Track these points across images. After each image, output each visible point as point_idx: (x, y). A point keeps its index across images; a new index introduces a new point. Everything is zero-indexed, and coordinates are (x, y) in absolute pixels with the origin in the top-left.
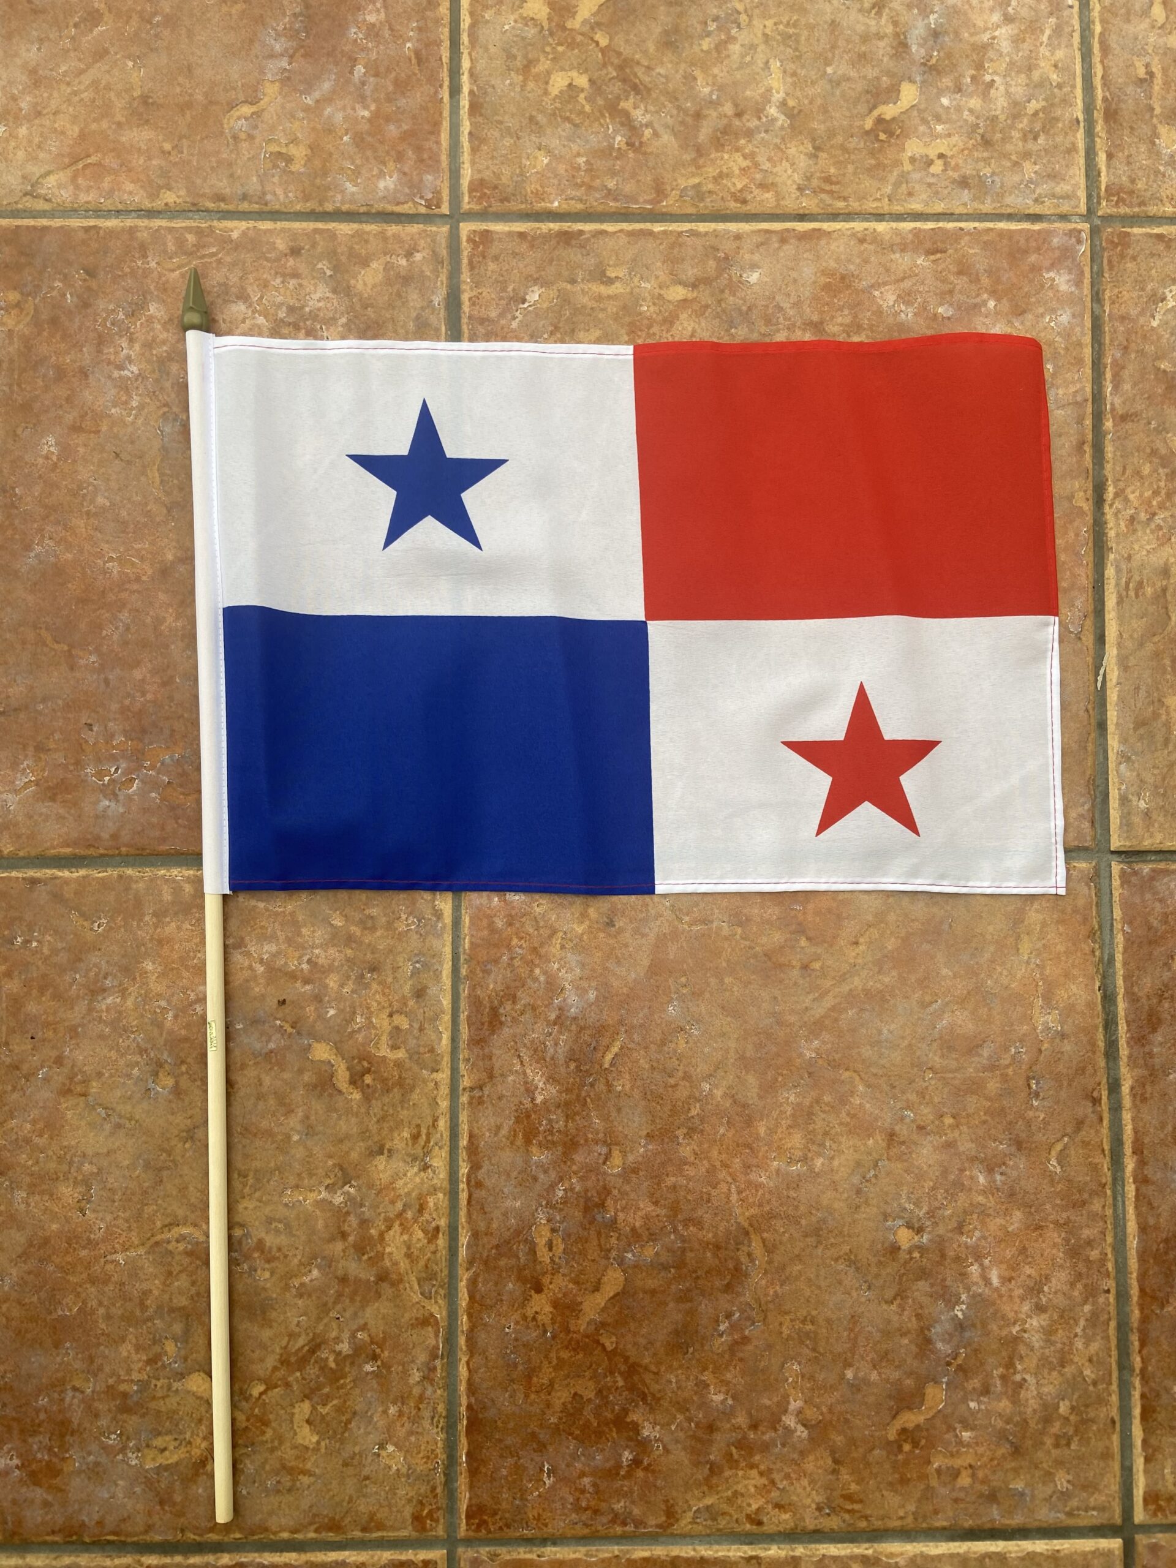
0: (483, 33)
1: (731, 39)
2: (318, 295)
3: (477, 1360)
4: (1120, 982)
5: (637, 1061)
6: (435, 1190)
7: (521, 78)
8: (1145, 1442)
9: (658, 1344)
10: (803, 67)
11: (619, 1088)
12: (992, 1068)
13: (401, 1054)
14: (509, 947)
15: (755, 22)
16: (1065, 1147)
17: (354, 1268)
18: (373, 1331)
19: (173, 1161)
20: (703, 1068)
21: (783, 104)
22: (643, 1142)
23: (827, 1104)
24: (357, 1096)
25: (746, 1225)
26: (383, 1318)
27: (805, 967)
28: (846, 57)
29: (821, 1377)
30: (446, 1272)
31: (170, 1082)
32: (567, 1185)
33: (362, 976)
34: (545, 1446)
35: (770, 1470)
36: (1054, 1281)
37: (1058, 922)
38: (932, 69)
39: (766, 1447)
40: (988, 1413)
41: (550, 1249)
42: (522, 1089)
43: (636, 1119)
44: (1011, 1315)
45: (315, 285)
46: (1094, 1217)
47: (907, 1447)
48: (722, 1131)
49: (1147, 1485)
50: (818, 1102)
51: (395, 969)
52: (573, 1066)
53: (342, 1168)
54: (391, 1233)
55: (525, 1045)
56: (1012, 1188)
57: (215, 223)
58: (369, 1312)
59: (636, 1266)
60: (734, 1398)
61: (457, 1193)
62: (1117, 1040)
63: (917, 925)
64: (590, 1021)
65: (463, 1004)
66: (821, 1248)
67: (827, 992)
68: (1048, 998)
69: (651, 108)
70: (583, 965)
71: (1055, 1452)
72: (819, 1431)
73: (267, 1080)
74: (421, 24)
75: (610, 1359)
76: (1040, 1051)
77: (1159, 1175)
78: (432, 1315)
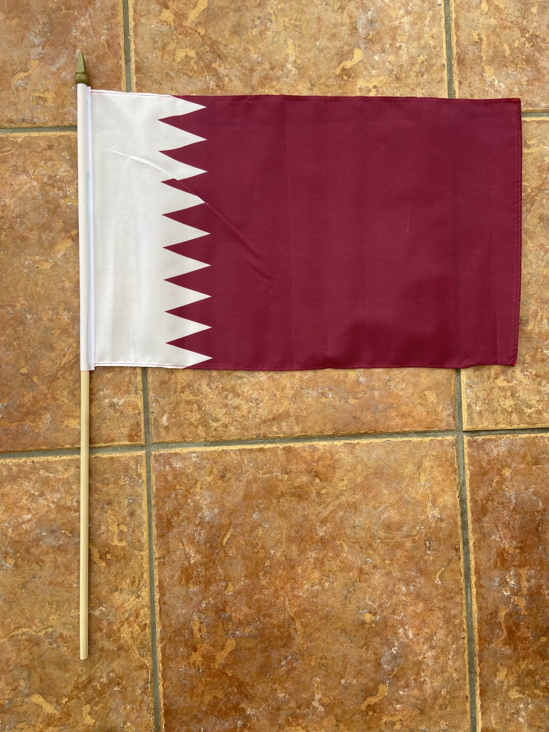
0: (140, 29)
1: (267, 29)
2: (64, 169)
3: (167, 683)
4: (468, 493)
5: (239, 541)
6: (143, 607)
7: (161, 53)
8: (482, 706)
9: (253, 672)
10: (304, 42)
11: (231, 555)
12: (407, 536)
13: (124, 544)
14: (175, 489)
15: (279, 19)
16: (443, 572)
17: (106, 644)
18: (117, 673)
19: (17, 598)
20: (270, 543)
21: (295, 62)
22: (243, 579)
23: (331, 557)
24: (104, 564)
25: (293, 616)
26: (122, 666)
27: (318, 493)
28: (326, 36)
29: (329, 684)
30: (150, 644)
31: (13, 562)
32: (207, 601)
33: (103, 507)
34: (201, 720)
35: (307, 727)
36: (438, 635)
37: (439, 466)
38: (370, 41)
39: (304, 716)
40: (408, 696)
41: (200, 632)
42: (184, 557)
43: (239, 569)
44: (418, 651)
45: (61, 164)
46: (457, 604)
47: (370, 713)
48: (280, 572)
49: (483, 725)
50: (326, 556)
51: (119, 503)
52: (208, 545)
53: (98, 599)
54: (123, 627)
55: (184, 537)
56: (418, 592)
57: (9, 134)
58: (115, 664)
59: (241, 637)
60: (289, 695)
61: (154, 607)
62: (467, 521)
63: (371, 470)
64: (216, 523)
65: (154, 518)
66: (328, 624)
67: (329, 504)
68: (434, 503)
69: (228, 67)
70: (211, 497)
71: (440, 712)
72: (329, 708)
73: (59, 559)
74: (109, 26)
75: (230, 681)
76: (431, 528)
77: (487, 583)
78: (145, 664)
